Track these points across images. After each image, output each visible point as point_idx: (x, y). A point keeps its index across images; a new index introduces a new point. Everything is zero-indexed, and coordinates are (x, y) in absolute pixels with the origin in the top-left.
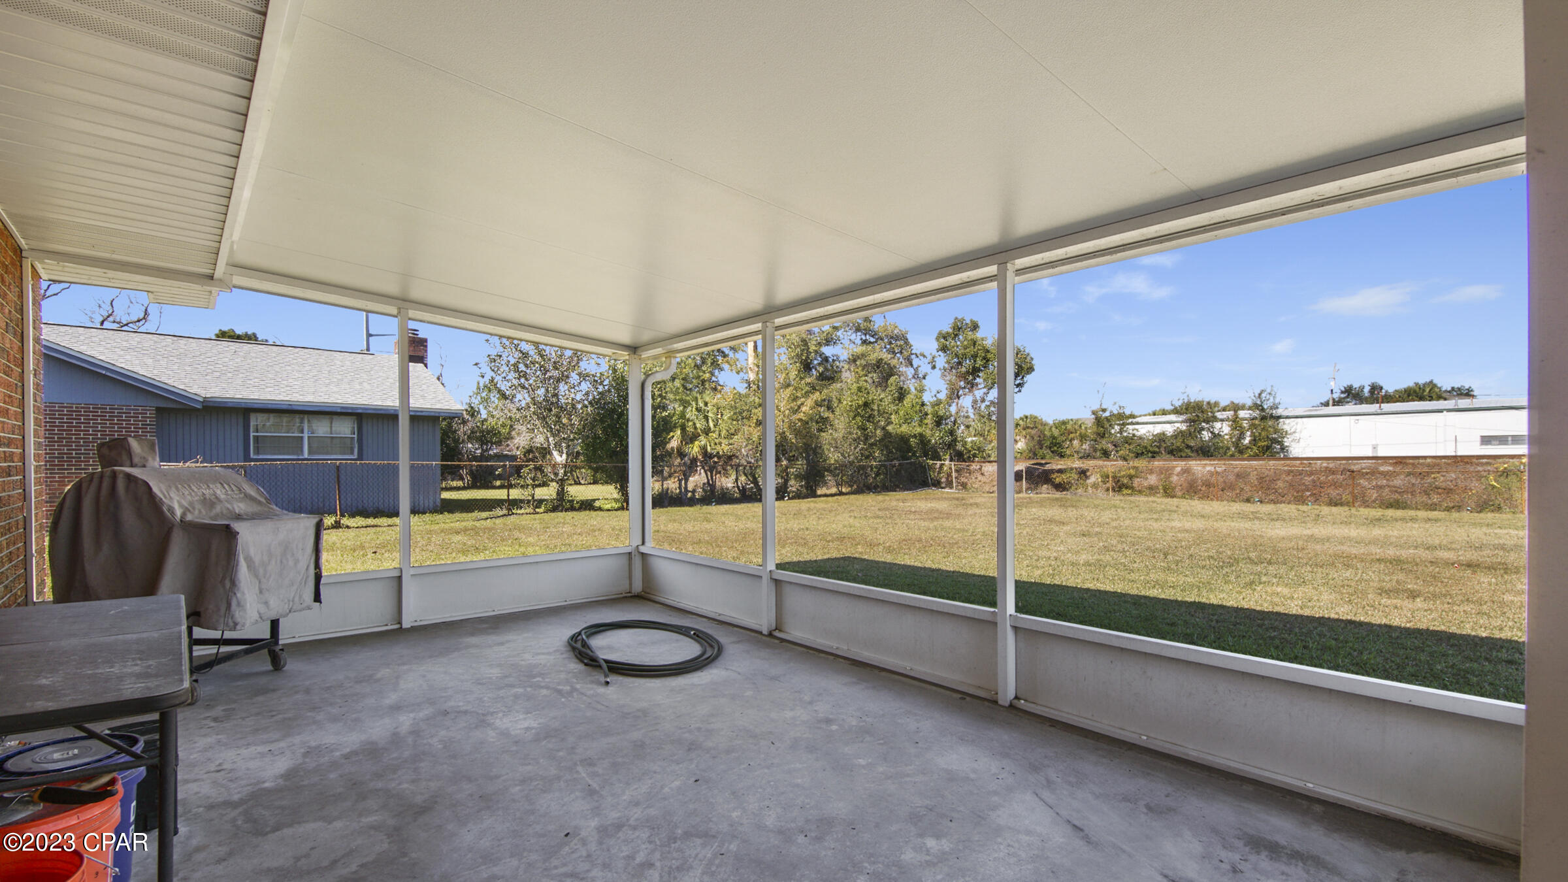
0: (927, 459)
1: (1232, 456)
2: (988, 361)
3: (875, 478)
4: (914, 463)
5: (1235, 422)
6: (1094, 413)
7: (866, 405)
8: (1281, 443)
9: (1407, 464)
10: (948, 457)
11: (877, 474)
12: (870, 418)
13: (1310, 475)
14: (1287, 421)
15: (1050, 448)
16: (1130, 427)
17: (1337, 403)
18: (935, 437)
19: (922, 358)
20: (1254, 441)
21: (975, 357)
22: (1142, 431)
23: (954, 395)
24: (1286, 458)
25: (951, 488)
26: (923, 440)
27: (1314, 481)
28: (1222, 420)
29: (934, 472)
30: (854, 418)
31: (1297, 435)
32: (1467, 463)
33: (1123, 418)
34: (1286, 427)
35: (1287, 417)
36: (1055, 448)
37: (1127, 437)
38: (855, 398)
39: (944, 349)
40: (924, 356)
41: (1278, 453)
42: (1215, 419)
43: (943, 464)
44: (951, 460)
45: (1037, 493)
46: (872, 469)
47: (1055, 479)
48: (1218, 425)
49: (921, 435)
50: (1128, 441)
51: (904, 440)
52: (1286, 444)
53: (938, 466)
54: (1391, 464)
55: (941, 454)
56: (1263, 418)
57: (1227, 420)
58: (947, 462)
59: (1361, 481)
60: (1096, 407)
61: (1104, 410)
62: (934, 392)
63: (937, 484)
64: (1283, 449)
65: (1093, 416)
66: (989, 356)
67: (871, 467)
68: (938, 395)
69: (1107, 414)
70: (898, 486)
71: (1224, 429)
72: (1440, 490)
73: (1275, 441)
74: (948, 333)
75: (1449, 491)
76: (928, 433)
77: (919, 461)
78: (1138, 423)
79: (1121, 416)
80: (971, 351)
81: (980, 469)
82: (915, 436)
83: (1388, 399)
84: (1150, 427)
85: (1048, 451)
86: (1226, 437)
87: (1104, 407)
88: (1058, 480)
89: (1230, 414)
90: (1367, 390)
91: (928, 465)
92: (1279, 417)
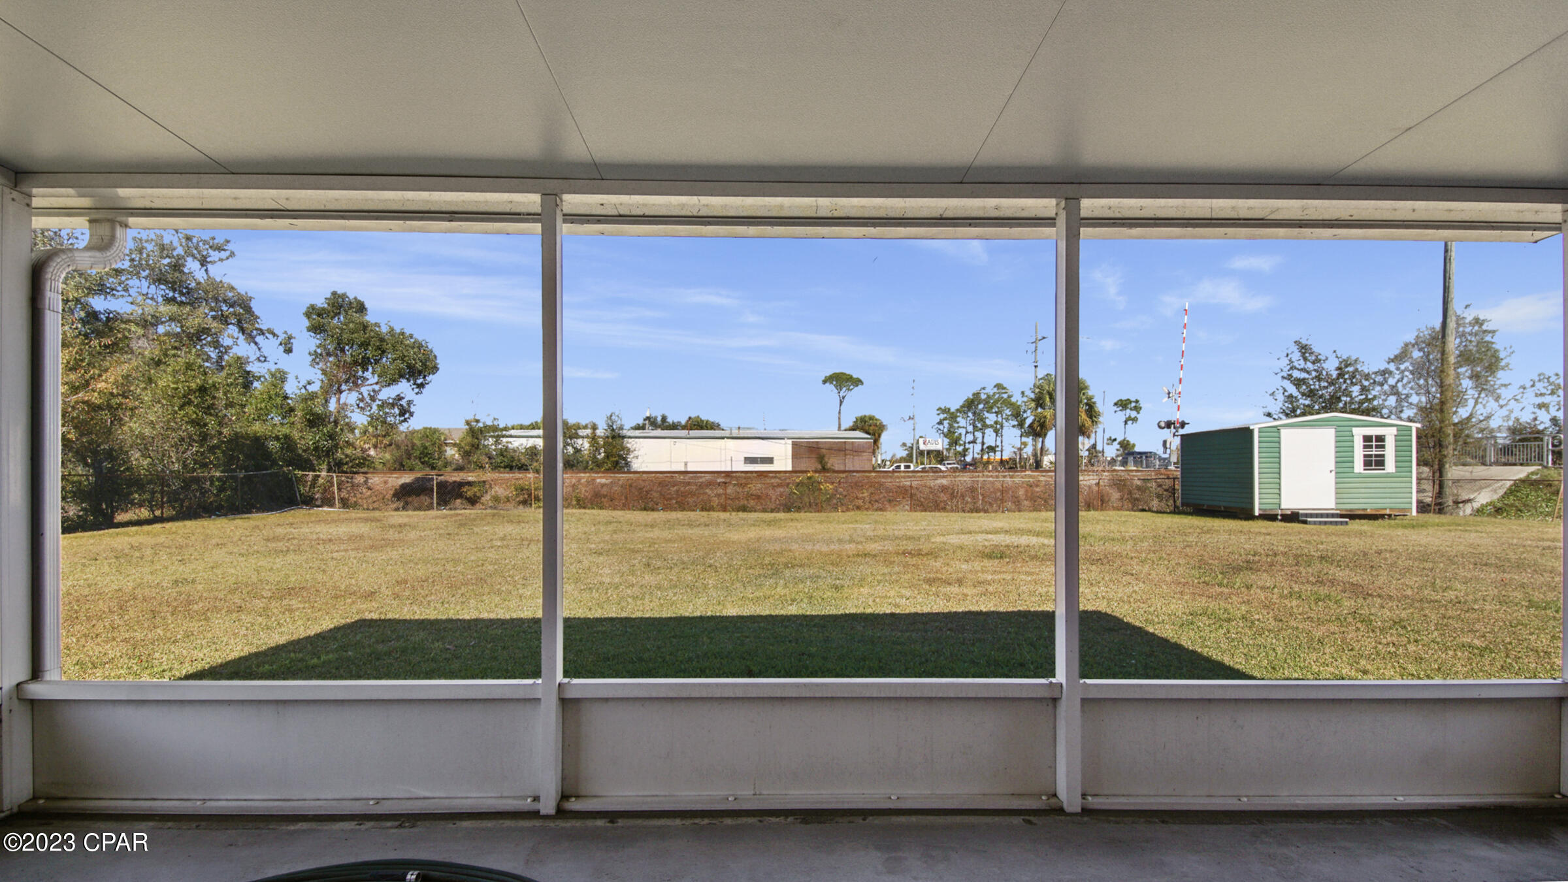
0: (294, 470)
1: (592, 469)
2: (384, 352)
3: (217, 495)
4: (276, 475)
5: (593, 439)
6: (468, 423)
7: (202, 390)
8: (625, 459)
9: (732, 477)
10: (324, 466)
11: (221, 489)
12: (209, 409)
13: (674, 486)
14: (630, 440)
15: (420, 458)
16: (504, 440)
17: (642, 428)
18: (306, 439)
19: (270, 336)
20: (607, 457)
21: (365, 345)
22: (516, 443)
23: (333, 387)
24: (629, 472)
25: (332, 505)
26: (288, 443)
27: (677, 491)
28: (583, 437)
29: (304, 486)
30: (181, 407)
31: (636, 453)
32: (766, 476)
33: (497, 431)
34: (629, 445)
35: (630, 437)
36: (427, 459)
37: (501, 449)
38: (182, 378)
39: (316, 329)
40: (274, 335)
41: (623, 467)
42: (577, 436)
43: (319, 476)
44: (329, 470)
45: (451, 509)
46: (212, 484)
47: (466, 492)
48: (580, 441)
49: (286, 437)
50: (503, 453)
51: (258, 442)
52: (629, 460)
53: (310, 478)
54: (724, 477)
55: (315, 462)
56: (613, 437)
57: (587, 437)
58: (324, 474)
59: (707, 491)
60: (470, 417)
61: (477, 421)
62: (303, 382)
63: (309, 502)
64: (627, 464)
65: (467, 427)
66: (385, 346)
67: (212, 479)
68: (308, 387)
69: (481, 425)
70: (253, 506)
71: (585, 445)
72: (753, 497)
73: (620, 457)
74: (323, 309)
75: (758, 497)
76: (296, 435)
77: (284, 472)
78: (511, 436)
79: (495, 428)
80: (359, 337)
81: (366, 482)
82: (277, 438)
83: (674, 427)
84: (523, 441)
85: (417, 461)
86: (586, 452)
87: (477, 418)
88: (469, 494)
89: (589, 431)
90: (659, 419)
91: (296, 477)
92: (624, 437)
